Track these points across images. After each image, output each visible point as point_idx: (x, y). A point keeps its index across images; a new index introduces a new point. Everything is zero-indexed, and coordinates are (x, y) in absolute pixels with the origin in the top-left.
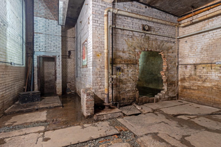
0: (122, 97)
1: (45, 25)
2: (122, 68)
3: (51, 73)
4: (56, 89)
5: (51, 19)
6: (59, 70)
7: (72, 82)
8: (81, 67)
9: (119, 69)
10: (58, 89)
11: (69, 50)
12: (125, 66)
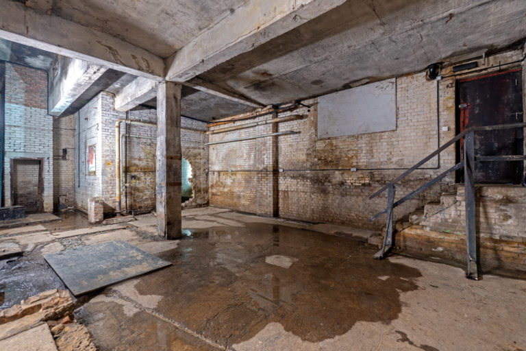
0: (138, 205)
1: (25, 115)
2: (138, 176)
3: (30, 182)
4: (43, 204)
5: (35, 107)
6: (48, 178)
7: (70, 194)
8: (87, 173)
9: (134, 177)
10: (47, 204)
11: (63, 147)
12: (142, 175)
